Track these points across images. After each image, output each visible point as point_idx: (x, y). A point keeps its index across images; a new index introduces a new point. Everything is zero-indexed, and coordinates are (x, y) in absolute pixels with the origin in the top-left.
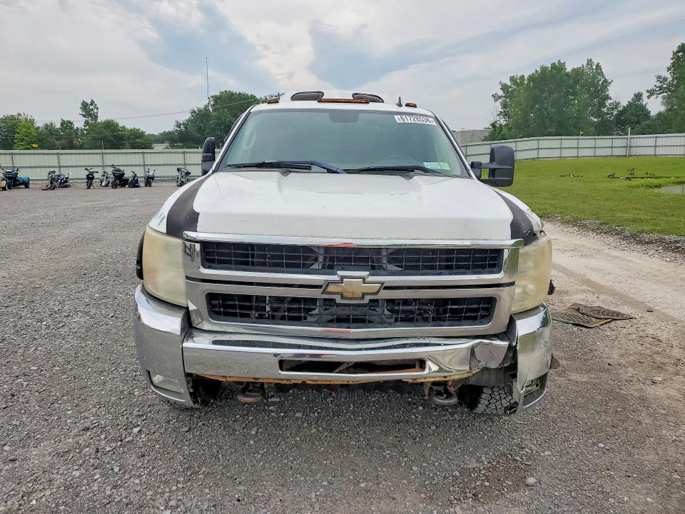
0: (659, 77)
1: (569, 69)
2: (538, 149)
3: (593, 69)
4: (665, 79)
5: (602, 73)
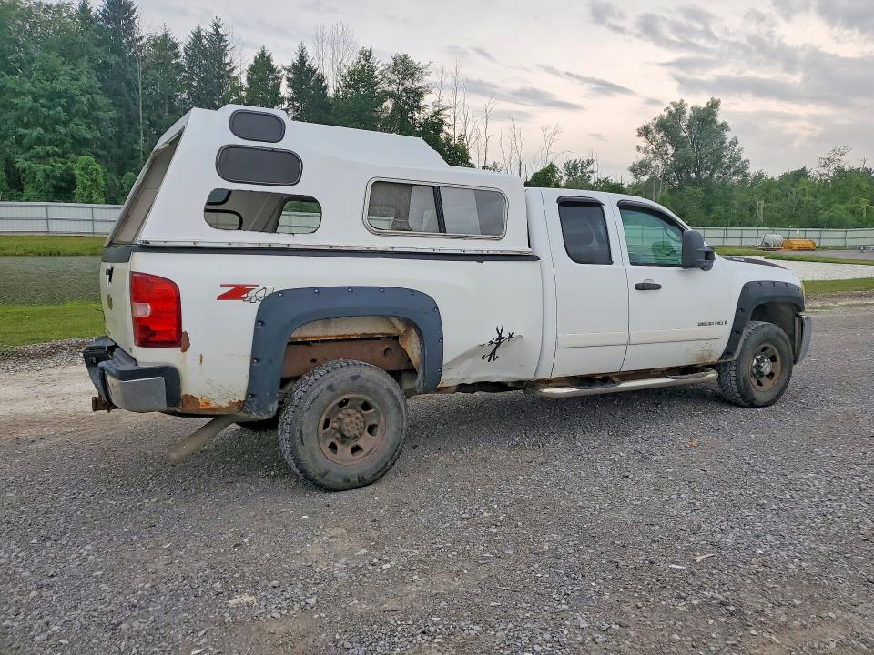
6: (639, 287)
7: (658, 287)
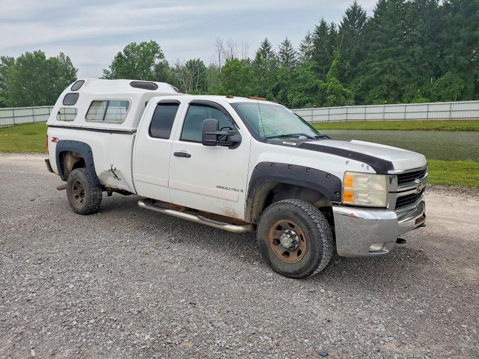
0: (105, 71)
1: (47, 58)
2: (33, 116)
3: (64, 60)
4: (108, 73)
5: (71, 63)
6: (178, 155)
7: (189, 156)
